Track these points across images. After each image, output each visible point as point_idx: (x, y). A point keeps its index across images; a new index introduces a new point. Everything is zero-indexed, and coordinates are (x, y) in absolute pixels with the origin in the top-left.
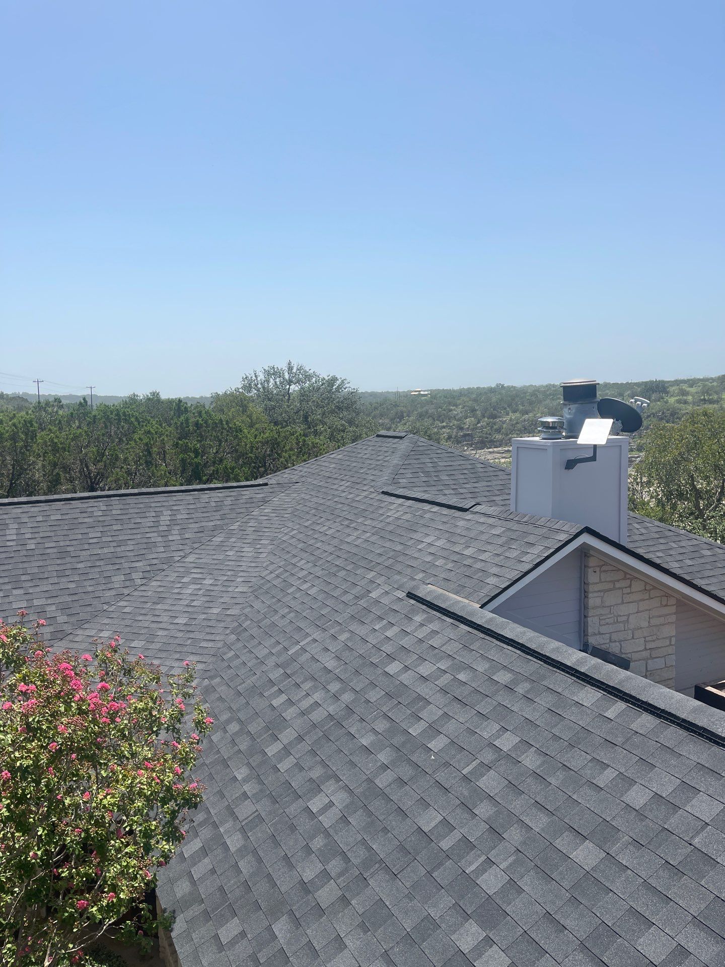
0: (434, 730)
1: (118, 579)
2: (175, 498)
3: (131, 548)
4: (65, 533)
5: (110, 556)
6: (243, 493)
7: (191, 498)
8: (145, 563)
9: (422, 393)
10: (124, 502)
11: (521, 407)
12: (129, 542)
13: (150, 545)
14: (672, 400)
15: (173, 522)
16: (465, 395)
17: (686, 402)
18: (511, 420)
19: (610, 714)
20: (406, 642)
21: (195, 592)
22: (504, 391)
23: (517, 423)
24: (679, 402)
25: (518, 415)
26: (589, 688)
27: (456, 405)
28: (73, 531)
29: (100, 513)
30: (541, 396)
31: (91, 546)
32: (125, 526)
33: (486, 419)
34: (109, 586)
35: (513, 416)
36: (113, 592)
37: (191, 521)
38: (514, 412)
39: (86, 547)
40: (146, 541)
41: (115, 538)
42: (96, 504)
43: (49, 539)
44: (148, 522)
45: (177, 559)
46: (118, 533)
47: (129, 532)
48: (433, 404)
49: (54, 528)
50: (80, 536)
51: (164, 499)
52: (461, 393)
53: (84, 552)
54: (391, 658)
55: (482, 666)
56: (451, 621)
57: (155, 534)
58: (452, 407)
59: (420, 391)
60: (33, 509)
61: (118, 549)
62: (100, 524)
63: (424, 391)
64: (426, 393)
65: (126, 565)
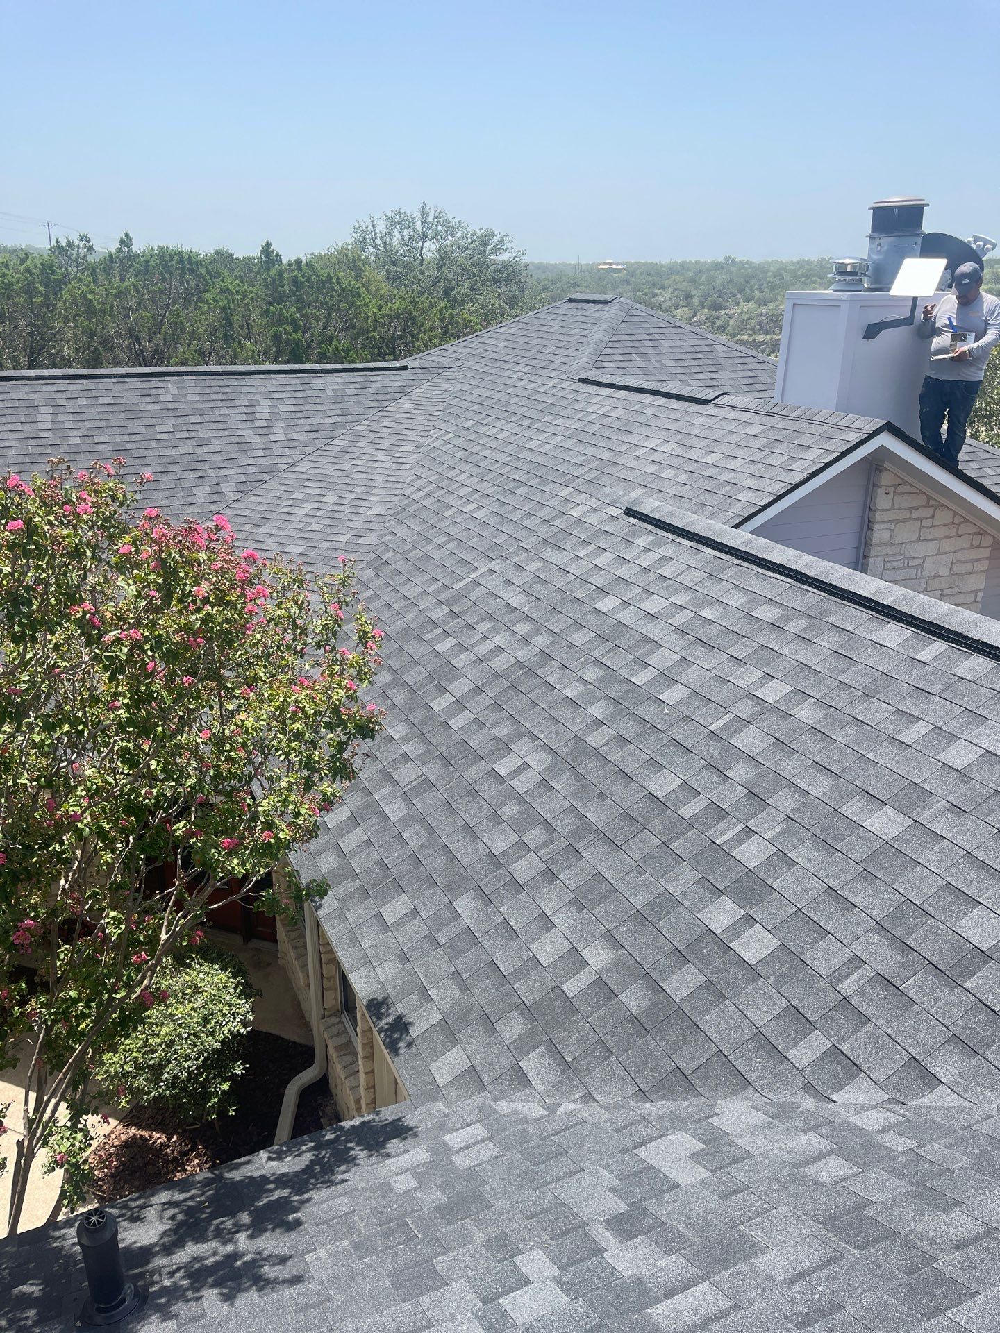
0: (667, 678)
1: (202, 491)
2: (274, 382)
3: (218, 449)
4: (122, 423)
5: (188, 458)
6: (372, 379)
7: (298, 382)
8: (239, 470)
9: (614, 266)
10: (202, 383)
11: (757, 294)
12: (214, 441)
13: (244, 447)
15: (274, 416)
16: (678, 273)
18: (741, 313)
19: (924, 656)
20: (623, 571)
21: (312, 513)
22: (734, 269)
23: (750, 318)
25: (751, 305)
26: (893, 625)
27: (663, 287)
28: (131, 421)
29: (170, 398)
30: (787, 278)
31: (161, 444)
32: (207, 418)
33: (706, 310)
34: (190, 499)
35: (746, 307)
36: (197, 509)
37: (300, 415)
38: (748, 300)
39: (154, 444)
40: (237, 440)
41: (193, 435)
42: (162, 385)
43: (100, 431)
44: (238, 414)
45: (283, 467)
46: (197, 427)
47: (213, 426)
48: (630, 284)
49: (106, 416)
50: (143, 430)
51: (260, 382)
52: (671, 269)
53: (150, 452)
54: (603, 591)
55: (736, 600)
56: (691, 544)
57: (250, 432)
58: (657, 291)
59: (610, 264)
60: (71, 388)
61: (199, 450)
62: (171, 413)
63: (618, 264)
64: (620, 267)
65: (211, 472)
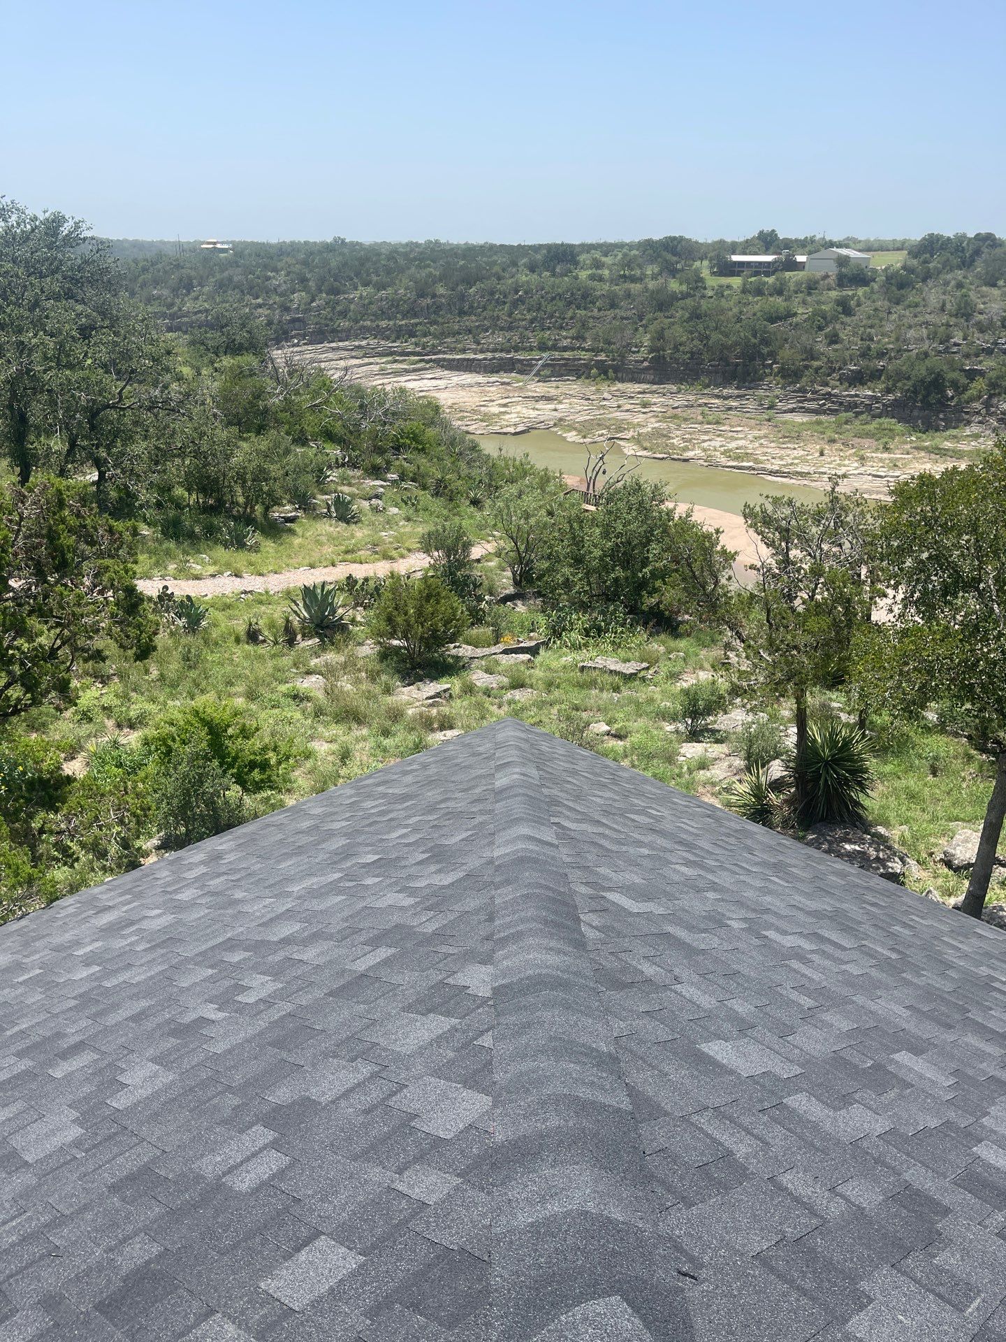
9: (219, 246)
11: (375, 278)
14: (583, 275)
16: (289, 254)
17: (601, 279)
18: (361, 297)
22: (346, 251)
23: (371, 303)
24: (592, 278)
25: (370, 289)
27: (276, 270)
30: (401, 261)
33: (324, 295)
35: (365, 291)
38: (366, 285)
48: (238, 266)
52: (281, 250)
58: (270, 273)
59: (215, 243)
63: (221, 244)
64: (226, 246)
